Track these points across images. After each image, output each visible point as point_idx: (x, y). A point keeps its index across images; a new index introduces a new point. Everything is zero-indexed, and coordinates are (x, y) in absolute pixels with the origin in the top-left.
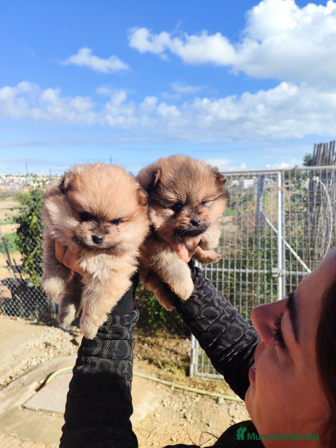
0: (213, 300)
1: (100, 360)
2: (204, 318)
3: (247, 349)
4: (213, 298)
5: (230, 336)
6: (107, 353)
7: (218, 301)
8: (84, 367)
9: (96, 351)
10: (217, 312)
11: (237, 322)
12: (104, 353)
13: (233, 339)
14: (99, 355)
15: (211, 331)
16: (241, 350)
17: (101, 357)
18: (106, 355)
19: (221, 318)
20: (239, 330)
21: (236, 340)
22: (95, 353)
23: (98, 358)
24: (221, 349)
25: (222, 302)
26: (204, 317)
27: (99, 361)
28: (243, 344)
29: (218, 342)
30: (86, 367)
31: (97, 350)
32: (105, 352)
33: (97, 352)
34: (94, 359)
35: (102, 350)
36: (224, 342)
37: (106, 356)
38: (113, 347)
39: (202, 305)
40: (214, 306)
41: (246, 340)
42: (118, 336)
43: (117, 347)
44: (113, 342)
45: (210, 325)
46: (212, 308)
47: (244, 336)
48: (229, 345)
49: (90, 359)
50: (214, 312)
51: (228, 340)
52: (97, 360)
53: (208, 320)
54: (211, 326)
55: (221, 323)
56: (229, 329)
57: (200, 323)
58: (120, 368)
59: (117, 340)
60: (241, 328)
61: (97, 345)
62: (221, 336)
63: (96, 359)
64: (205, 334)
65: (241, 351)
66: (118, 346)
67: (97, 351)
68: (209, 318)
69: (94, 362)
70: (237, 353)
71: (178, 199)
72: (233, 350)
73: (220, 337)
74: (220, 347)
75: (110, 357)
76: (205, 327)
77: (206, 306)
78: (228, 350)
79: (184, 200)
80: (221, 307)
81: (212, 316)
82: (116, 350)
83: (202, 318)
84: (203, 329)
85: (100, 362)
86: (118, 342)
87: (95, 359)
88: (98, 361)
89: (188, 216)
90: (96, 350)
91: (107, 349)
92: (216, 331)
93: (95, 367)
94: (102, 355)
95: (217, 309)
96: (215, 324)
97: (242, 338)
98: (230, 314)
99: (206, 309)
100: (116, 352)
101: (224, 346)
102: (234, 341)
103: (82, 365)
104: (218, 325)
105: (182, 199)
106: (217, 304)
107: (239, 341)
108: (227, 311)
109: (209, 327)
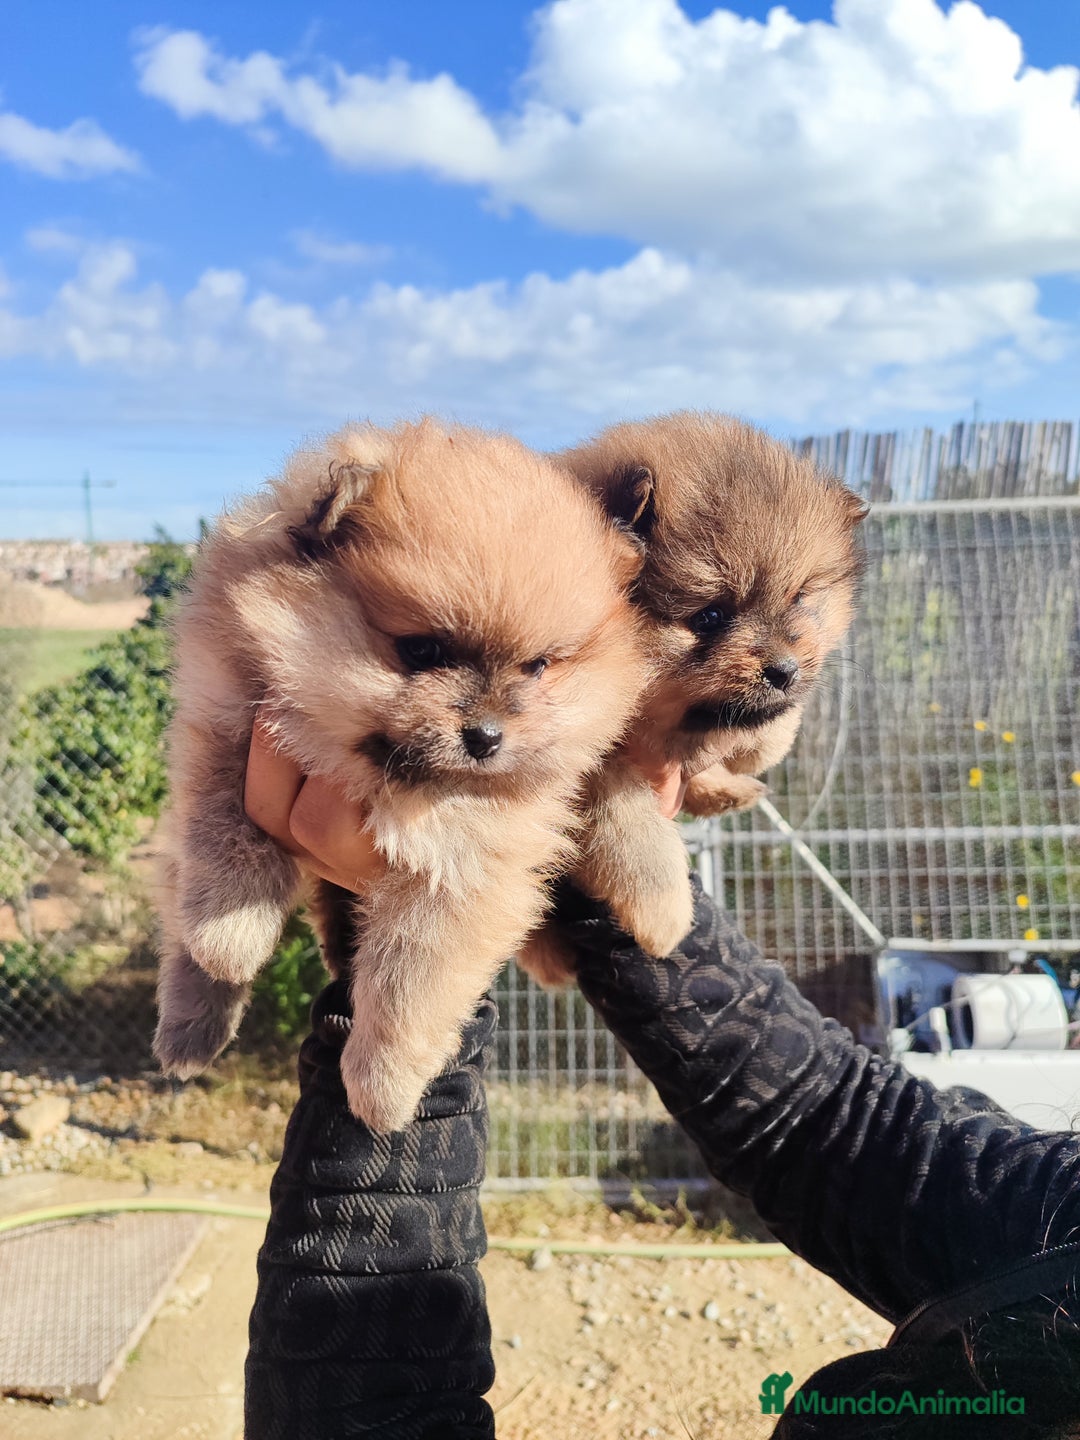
0: (715, 945)
1: (389, 1204)
2: (688, 1009)
3: (834, 1101)
4: (716, 937)
5: (775, 1062)
6: (413, 1173)
7: (730, 942)
8: (324, 1238)
9: (371, 1173)
10: (731, 981)
11: (790, 1012)
12: (403, 1175)
13: (785, 1069)
14: (386, 1186)
15: (710, 1053)
16: (811, 1106)
17: (394, 1192)
18: (412, 1183)
19: (742, 1004)
20: (799, 1037)
21: (794, 1074)
22: (368, 1181)
23: (380, 1195)
24: (744, 1109)
25: (739, 946)
26: (691, 1003)
27: (388, 1208)
28: (817, 1086)
29: (738, 1087)
30: (333, 1238)
31: (376, 1168)
32: (408, 1171)
33: (376, 1176)
34: (367, 1203)
35: (395, 1165)
36: (756, 1085)
37: (410, 1186)
38: (435, 1147)
39: (682, 961)
40: (717, 961)
41: (826, 1070)
42: (450, 1103)
43: (445, 1145)
44: (431, 1127)
45: (709, 1032)
46: (712, 971)
47: (818, 1055)
48: (770, 1094)
49: (347, 1206)
50: (722, 985)
51: (768, 1077)
52: (378, 1207)
53: (703, 1016)
54: (711, 1033)
55: (745, 1019)
56: (769, 1040)
57: (675, 1027)
58: (458, 1224)
59: (444, 1117)
60: (805, 1031)
61: (372, 1148)
62: (745, 1064)
63: (372, 1202)
64: (692, 1063)
65: (811, 1110)
66: (449, 1144)
67: (378, 1172)
68: (704, 1007)
69: (367, 1213)
70: (800, 1117)
71: (724, 587)
72: (788, 1108)
73: (742, 1070)
74: (742, 1103)
75: (425, 1189)
76: (691, 1040)
77: (694, 967)
78: (768, 1110)
79: (744, 590)
80: (738, 966)
81: (716, 1000)
82: (444, 1157)
83: (683, 1010)
84: (686, 1047)
85: (391, 1213)
86: (446, 1124)
87: (370, 1204)
88: (383, 1209)
89: (756, 652)
90: (372, 1169)
91: (411, 1160)
92: (730, 1049)
93: (369, 1234)
94: (398, 1185)
95: (729, 971)
96: (723, 1026)
97: (813, 1065)
98: (767, 984)
99: (696, 974)
100: (445, 1165)
101: (756, 1097)
102: (789, 1078)
103: (314, 1231)
104: (735, 1028)
105: (738, 582)
106: (726, 957)
107: (803, 1077)
108: (756, 974)
109: (708, 1038)
